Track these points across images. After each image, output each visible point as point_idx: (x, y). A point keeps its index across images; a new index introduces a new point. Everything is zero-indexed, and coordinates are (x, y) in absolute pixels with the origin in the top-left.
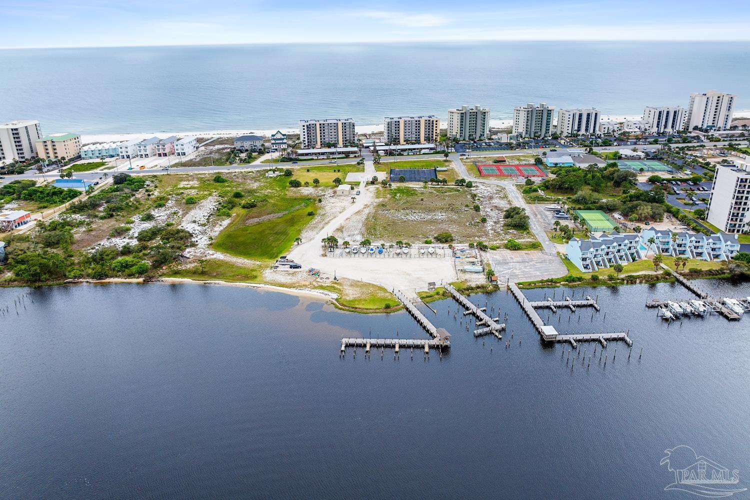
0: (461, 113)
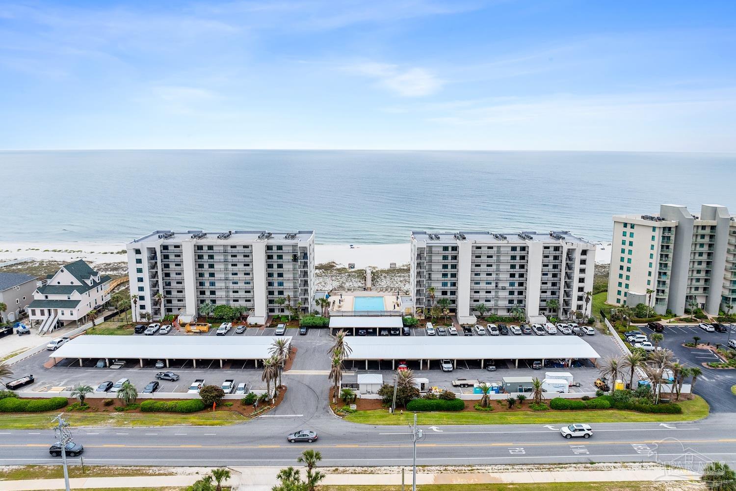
0: (664, 228)
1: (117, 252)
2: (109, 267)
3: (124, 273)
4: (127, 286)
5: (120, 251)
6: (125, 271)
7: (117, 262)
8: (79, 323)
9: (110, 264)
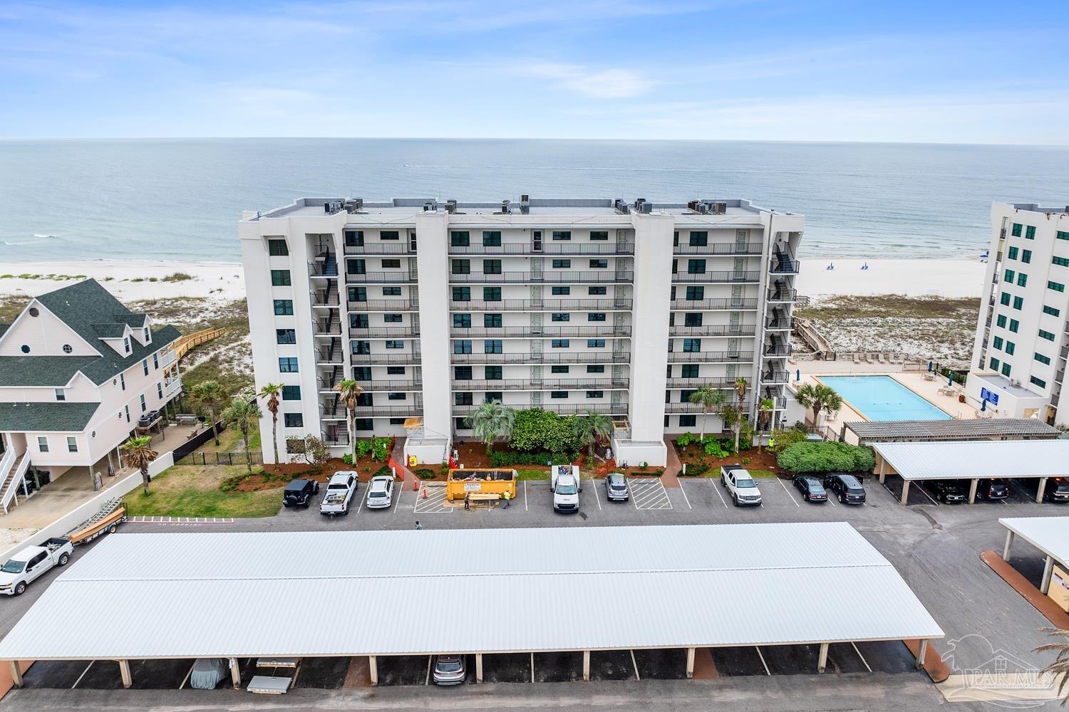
1: (163, 277)
2: (153, 308)
3: (194, 321)
4: (212, 354)
5: (171, 274)
6: (194, 317)
7: (169, 298)
8: (98, 474)
9: (155, 302)
